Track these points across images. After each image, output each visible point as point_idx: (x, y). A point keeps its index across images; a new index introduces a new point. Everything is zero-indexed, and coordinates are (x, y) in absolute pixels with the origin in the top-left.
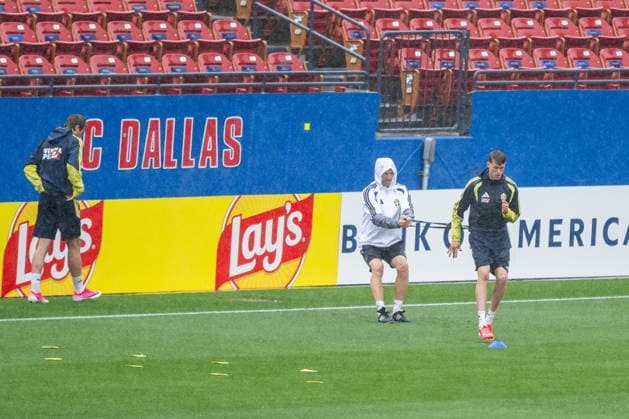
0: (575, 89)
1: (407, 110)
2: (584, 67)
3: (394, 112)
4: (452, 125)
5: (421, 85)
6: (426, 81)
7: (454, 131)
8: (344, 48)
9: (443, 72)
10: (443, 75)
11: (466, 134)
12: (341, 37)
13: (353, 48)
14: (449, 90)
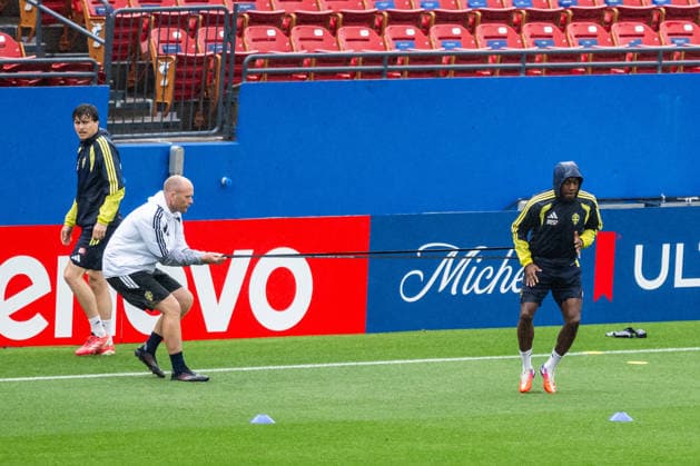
1: (161, 107)
3: (144, 109)
4: (212, 129)
5: (178, 76)
6: (184, 70)
7: (215, 135)
8: (87, 31)
9: (208, 59)
10: (209, 61)
11: (230, 139)
12: (82, 13)
13: (96, 30)
14: (218, 81)
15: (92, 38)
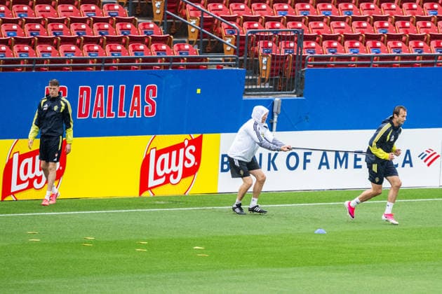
0: (371, 67)
1: (263, 80)
2: (377, 53)
3: (254, 82)
4: (292, 90)
5: (272, 64)
6: (275, 62)
7: (293, 94)
8: (223, 40)
9: (286, 56)
10: (286, 58)
11: (301, 96)
12: (221, 34)
13: (228, 41)
14: (290, 68)
15: (227, 45)
